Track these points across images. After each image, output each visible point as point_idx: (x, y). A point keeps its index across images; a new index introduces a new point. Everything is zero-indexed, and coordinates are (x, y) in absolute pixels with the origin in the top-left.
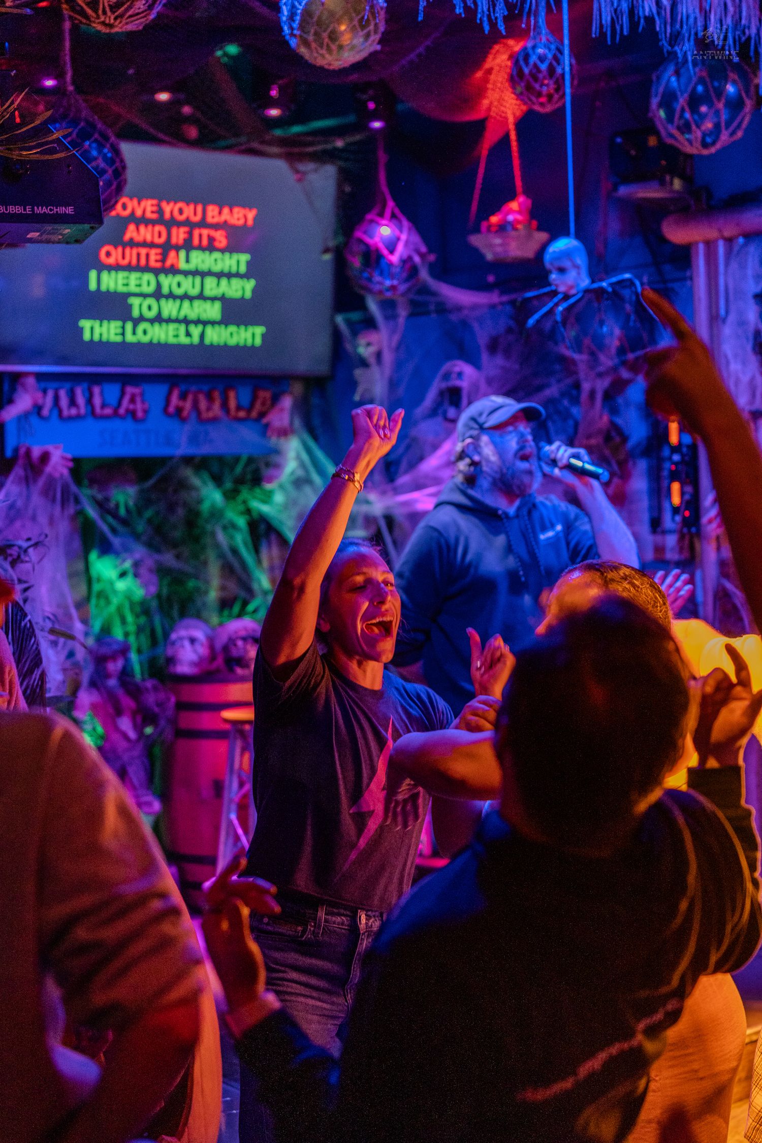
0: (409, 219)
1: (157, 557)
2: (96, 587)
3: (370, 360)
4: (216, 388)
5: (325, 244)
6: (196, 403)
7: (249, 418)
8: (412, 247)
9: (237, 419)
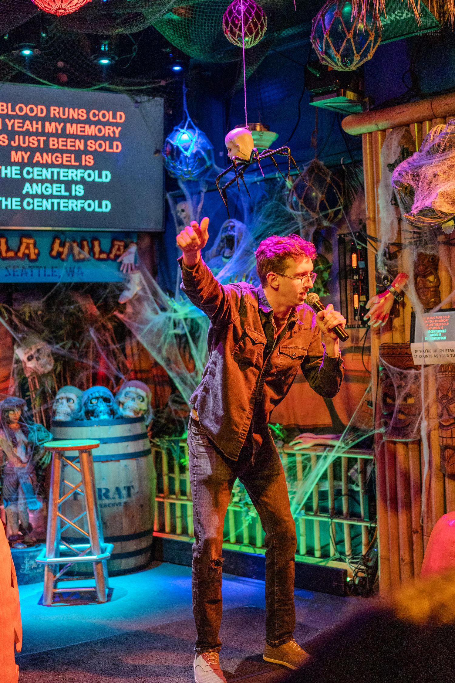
1: (51, 347)
2: (14, 366)
3: (184, 221)
4: (85, 240)
5: (156, 147)
6: (71, 250)
7: (108, 258)
8: (199, 146)
9: (99, 259)
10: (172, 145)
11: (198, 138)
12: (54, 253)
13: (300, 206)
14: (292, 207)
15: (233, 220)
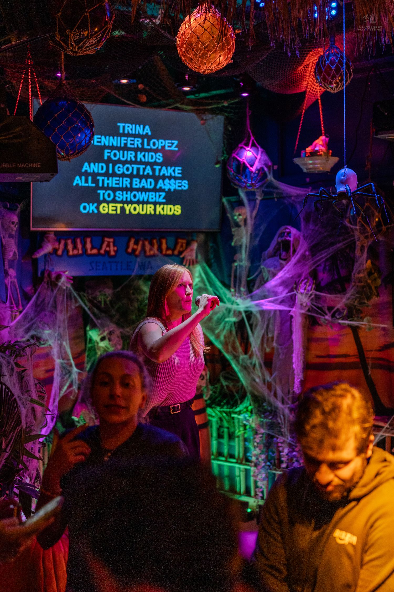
0: (262, 147)
1: (121, 330)
2: (89, 345)
3: (240, 224)
4: (155, 238)
5: (217, 159)
6: (143, 246)
7: (173, 254)
8: (263, 162)
9: (166, 255)
10: (238, 161)
11: (261, 156)
12: (130, 250)
13: (358, 222)
14: (350, 222)
15: (289, 227)
